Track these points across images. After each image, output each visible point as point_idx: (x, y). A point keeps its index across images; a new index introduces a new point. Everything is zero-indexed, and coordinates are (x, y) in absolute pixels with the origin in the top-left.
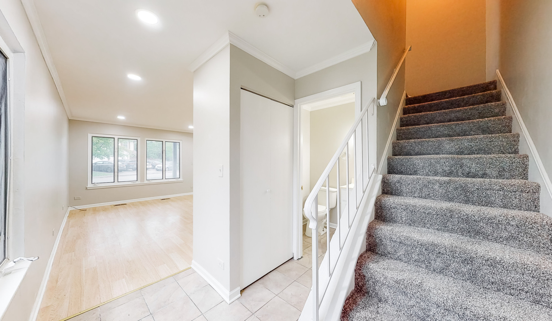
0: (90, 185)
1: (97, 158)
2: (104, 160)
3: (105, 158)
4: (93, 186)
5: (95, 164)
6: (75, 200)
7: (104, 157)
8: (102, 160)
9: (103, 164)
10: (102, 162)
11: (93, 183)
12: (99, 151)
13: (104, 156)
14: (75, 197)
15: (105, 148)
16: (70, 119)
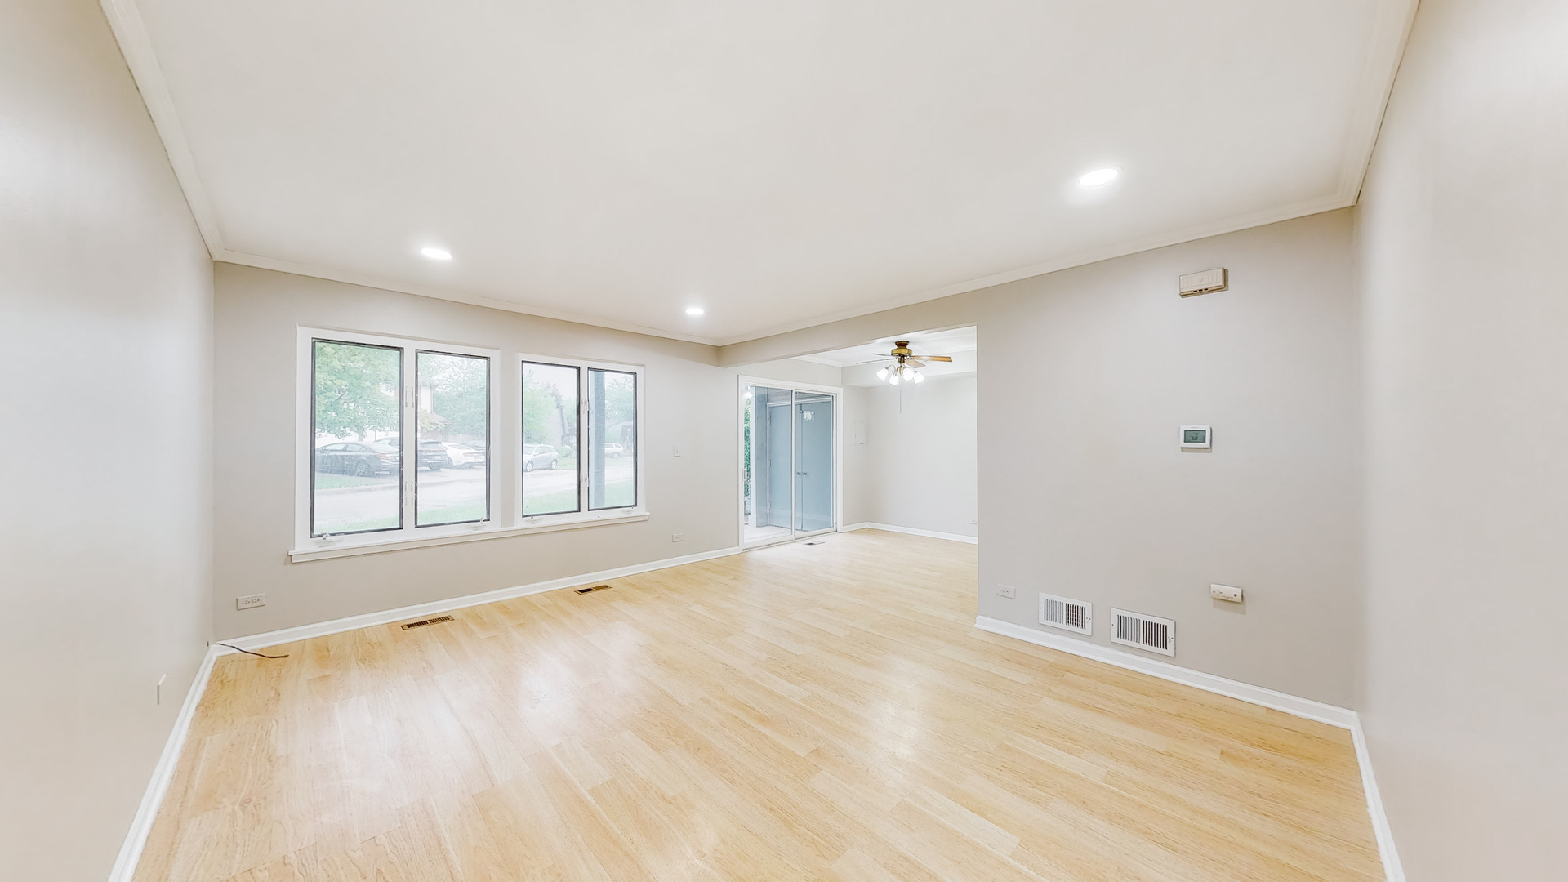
0: (302, 545)
1: (328, 434)
2: (347, 439)
3: (352, 432)
4: (316, 548)
5: (323, 450)
6: (238, 610)
7: (349, 431)
8: (341, 441)
9: (344, 450)
10: (341, 447)
11: (316, 533)
12: (333, 414)
13: (348, 429)
14: (239, 598)
15: (353, 404)
16: (216, 257)
